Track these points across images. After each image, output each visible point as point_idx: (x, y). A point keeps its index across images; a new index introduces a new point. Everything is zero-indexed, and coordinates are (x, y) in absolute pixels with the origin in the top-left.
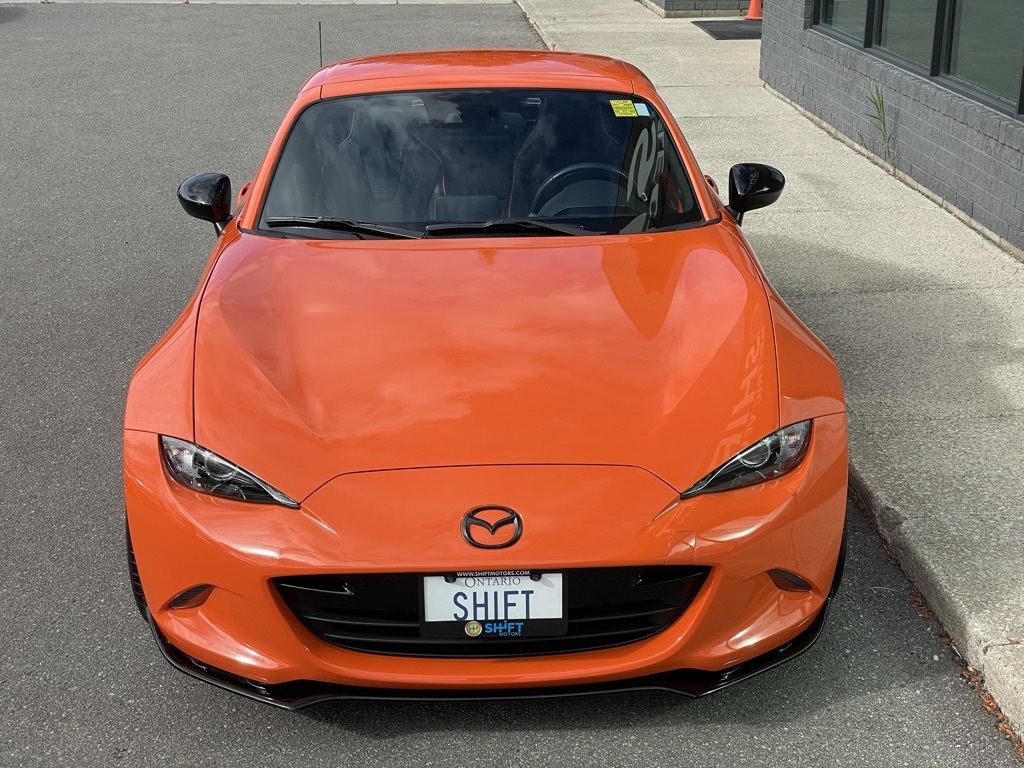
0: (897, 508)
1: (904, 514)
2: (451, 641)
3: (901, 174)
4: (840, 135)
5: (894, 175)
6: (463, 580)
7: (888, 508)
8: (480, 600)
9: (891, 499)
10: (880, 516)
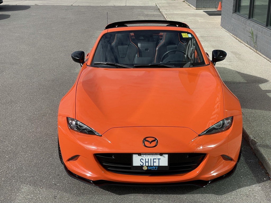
0: (255, 140)
1: (257, 141)
2: (139, 171)
3: (258, 52)
4: (242, 41)
5: (256, 52)
6: (143, 155)
7: (253, 140)
8: (147, 161)
9: (254, 137)
10: (251, 142)
